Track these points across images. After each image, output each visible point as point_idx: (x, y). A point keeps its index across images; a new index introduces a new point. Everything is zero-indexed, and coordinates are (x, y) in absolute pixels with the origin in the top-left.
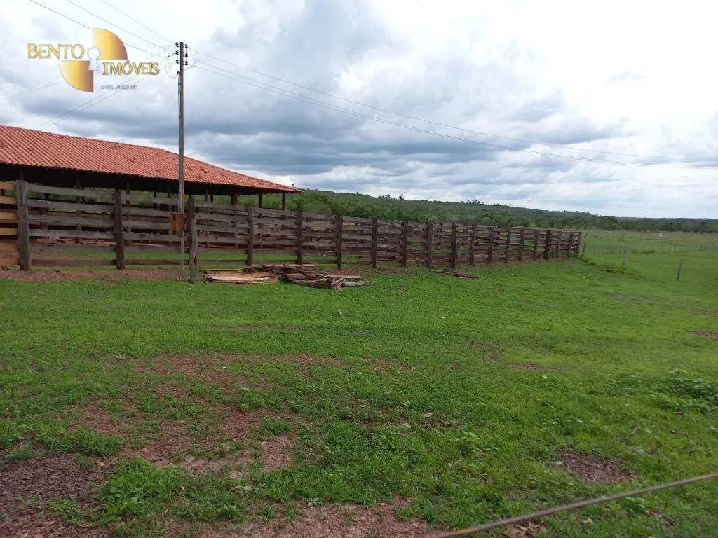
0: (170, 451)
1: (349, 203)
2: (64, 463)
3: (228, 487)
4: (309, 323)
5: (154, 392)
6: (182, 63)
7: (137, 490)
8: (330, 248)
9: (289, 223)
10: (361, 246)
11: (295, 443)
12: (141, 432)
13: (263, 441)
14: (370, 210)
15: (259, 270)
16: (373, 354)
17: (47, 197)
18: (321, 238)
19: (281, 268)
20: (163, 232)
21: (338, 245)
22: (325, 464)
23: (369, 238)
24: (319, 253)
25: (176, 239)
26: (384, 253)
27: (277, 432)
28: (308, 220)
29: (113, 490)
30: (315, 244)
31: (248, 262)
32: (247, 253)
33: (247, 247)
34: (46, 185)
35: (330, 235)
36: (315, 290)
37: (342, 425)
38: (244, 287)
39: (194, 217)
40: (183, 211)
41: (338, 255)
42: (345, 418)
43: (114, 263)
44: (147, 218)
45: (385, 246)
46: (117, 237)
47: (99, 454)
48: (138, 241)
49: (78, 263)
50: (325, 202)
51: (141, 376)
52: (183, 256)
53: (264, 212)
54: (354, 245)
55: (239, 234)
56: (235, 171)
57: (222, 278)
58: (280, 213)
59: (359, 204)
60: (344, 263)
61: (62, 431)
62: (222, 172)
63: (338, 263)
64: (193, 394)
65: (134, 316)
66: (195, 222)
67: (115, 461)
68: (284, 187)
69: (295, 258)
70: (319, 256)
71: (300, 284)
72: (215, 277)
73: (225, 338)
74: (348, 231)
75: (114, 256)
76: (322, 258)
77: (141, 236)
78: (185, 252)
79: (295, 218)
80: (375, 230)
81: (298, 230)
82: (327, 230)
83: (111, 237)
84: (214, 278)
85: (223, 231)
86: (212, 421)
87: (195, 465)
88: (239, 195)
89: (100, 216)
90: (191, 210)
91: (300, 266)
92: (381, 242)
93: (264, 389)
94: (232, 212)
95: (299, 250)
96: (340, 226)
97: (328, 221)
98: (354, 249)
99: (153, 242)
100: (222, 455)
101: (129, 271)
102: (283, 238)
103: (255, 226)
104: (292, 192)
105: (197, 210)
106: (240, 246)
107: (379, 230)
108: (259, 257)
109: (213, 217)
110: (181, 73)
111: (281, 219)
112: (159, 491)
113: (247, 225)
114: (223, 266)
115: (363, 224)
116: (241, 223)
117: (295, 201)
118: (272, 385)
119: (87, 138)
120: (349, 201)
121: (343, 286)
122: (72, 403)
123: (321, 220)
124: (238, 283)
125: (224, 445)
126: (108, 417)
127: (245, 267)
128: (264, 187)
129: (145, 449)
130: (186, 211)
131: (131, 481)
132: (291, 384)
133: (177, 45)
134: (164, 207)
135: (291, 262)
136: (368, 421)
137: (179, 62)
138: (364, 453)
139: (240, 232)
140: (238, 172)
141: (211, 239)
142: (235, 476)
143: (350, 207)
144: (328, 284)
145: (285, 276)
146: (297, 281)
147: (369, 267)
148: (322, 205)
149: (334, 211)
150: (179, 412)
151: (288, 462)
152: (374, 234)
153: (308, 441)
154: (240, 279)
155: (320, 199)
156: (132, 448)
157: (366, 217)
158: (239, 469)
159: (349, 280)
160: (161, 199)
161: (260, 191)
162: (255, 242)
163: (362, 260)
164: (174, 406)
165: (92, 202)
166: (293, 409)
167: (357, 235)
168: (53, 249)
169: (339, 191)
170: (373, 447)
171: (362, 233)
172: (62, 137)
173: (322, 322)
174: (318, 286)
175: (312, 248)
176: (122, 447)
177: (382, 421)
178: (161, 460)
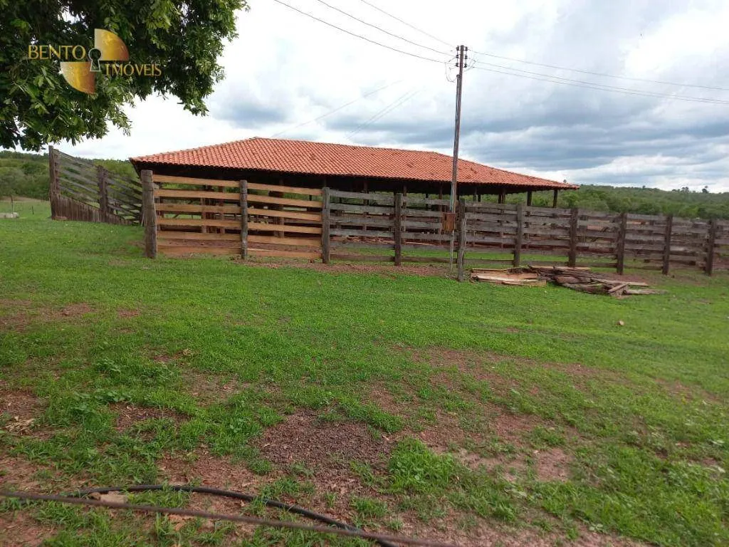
0: (444, 439)
1: (632, 199)
2: (359, 430)
3: (502, 487)
4: (584, 332)
5: (429, 381)
6: (461, 66)
7: (418, 469)
8: (608, 250)
9: (559, 222)
10: (649, 248)
11: (571, 459)
12: (419, 417)
13: (536, 449)
14: (660, 207)
15: (526, 271)
16: (667, 375)
17: (341, 201)
18: (597, 238)
19: (551, 271)
20: (432, 231)
21: (620, 247)
22: (608, 489)
23: (660, 238)
24: (595, 256)
25: (446, 238)
26: (680, 258)
27: (551, 443)
28: (583, 218)
29: (399, 464)
30: (591, 245)
31: (514, 263)
32: (514, 253)
33: (514, 248)
34: (340, 190)
35: (610, 236)
36: (590, 297)
37: (628, 450)
38: (510, 288)
39: (464, 217)
40: (454, 212)
41: (619, 257)
42: (631, 443)
43: (393, 259)
44: (420, 218)
45: (681, 249)
46: (396, 236)
47: (384, 429)
48: (411, 240)
49: (364, 259)
50: (602, 198)
51: (418, 364)
52: (453, 255)
53: (533, 210)
54: (640, 247)
55: (504, 234)
56: (505, 169)
57: (488, 278)
58: (550, 211)
59: (645, 200)
60: (626, 267)
61: (356, 402)
62: (492, 171)
63: (619, 267)
64: (464, 389)
65: (410, 309)
66: (464, 222)
67: (398, 438)
68: (556, 183)
69: (566, 259)
70: (594, 259)
71: (571, 289)
72: (481, 276)
73: (492, 337)
74: (632, 231)
75: (392, 253)
76: (599, 261)
77: (416, 235)
78: (455, 251)
79: (568, 217)
80: (669, 230)
81: (572, 231)
82: (605, 230)
83: (391, 236)
84: (479, 277)
85: (491, 230)
86: (482, 418)
87: (468, 459)
88: (507, 194)
89: (381, 217)
90: (462, 210)
91: (572, 268)
92: (675, 244)
93: (535, 396)
94: (499, 211)
95: (572, 252)
96: (623, 226)
97: (609, 219)
98: (639, 252)
99: (424, 241)
100: (495, 454)
101: (405, 268)
102: (553, 238)
103: (524, 226)
104: (565, 189)
105: (466, 210)
106: (506, 246)
107: (674, 230)
108: (526, 258)
109: (481, 217)
110: (460, 77)
111: (550, 217)
112: (437, 476)
113: (515, 225)
114: (490, 266)
115: (652, 223)
116: (508, 222)
117: (566, 198)
118: (543, 392)
119: (373, 146)
120: (633, 196)
121: (624, 293)
122: (363, 380)
123: (598, 218)
124: (503, 283)
125: (496, 445)
126: (391, 398)
127: (512, 267)
128: (534, 184)
129: (422, 433)
130: (456, 212)
131: (413, 460)
132: (565, 395)
133: (458, 49)
134: (435, 208)
135: (562, 264)
136: (663, 452)
137: (459, 65)
138: (659, 488)
139: (508, 231)
140: (509, 170)
141: (479, 239)
142: (507, 478)
143: (633, 204)
144: (606, 290)
145: (554, 279)
146: (568, 285)
147: (660, 273)
148: (598, 201)
149: (613, 208)
150: (451, 404)
151: (564, 478)
152: (668, 235)
153: (588, 461)
154: (506, 280)
155: (597, 195)
156: (412, 430)
157: (655, 213)
158: (512, 473)
159: (632, 287)
160: (433, 200)
161: (529, 189)
162: (524, 242)
163: (649, 264)
164: (448, 398)
165: (375, 205)
166: (569, 422)
167: (646, 235)
168: (345, 246)
169: (620, 186)
170: (670, 484)
171: (650, 233)
172: (355, 148)
173: (598, 332)
174: (594, 292)
175: (586, 250)
176: (404, 427)
177: (682, 456)
178: (437, 446)
